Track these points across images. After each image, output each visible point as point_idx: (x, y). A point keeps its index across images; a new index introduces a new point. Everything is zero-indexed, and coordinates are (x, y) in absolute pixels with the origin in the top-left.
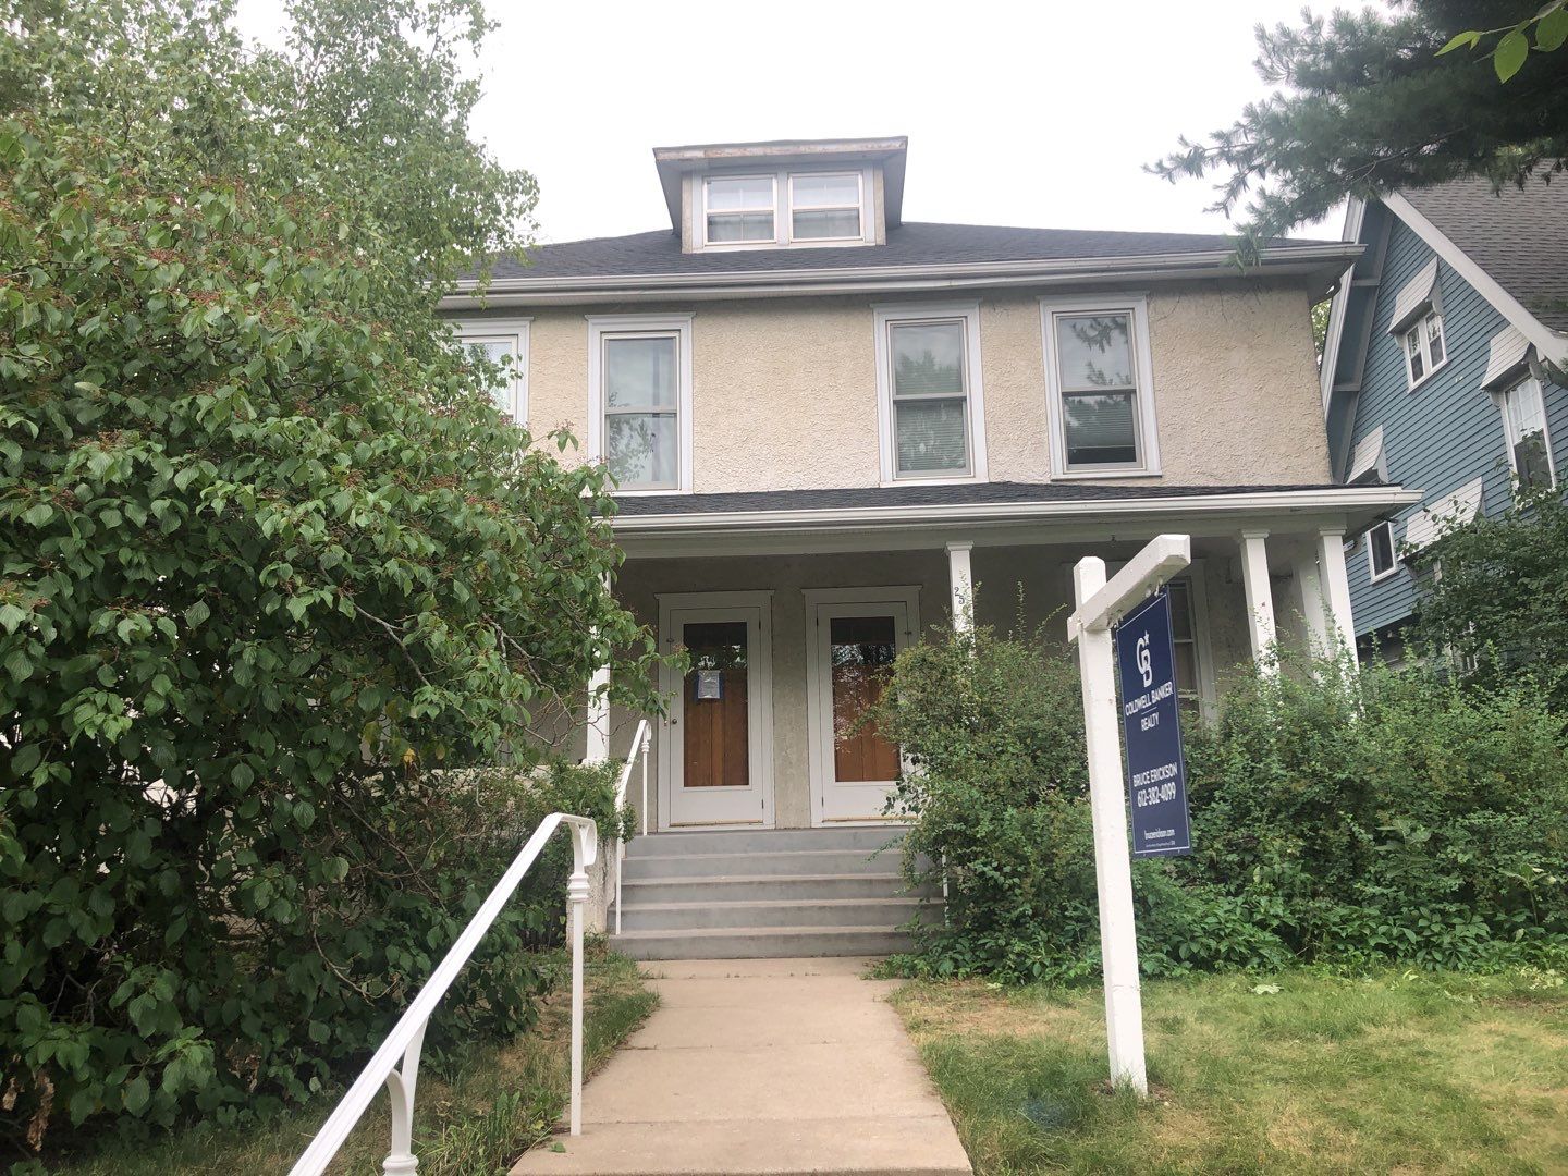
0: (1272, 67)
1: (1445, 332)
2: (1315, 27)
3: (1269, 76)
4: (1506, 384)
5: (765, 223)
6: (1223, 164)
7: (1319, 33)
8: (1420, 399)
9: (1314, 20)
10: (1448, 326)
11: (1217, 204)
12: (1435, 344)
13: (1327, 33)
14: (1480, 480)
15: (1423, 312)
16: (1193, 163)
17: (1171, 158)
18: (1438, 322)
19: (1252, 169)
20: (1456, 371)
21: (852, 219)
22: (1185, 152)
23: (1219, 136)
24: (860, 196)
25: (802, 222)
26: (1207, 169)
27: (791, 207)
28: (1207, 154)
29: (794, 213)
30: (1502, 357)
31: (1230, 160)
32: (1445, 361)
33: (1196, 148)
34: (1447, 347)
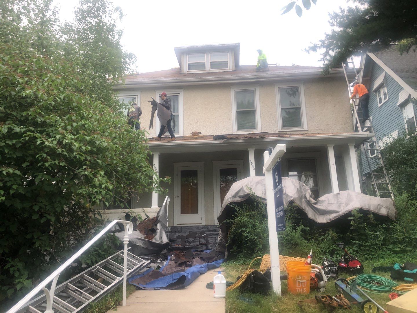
0: (332, 22)
1: (387, 91)
2: (343, 11)
3: (332, 25)
4: (404, 105)
5: (203, 65)
6: (322, 48)
7: (344, 13)
8: (381, 109)
9: (342, 9)
10: (388, 89)
11: (321, 59)
12: (385, 94)
13: (346, 13)
14: (397, 130)
15: (381, 86)
16: (314, 48)
17: (309, 47)
18: (385, 89)
19: (330, 49)
20: (391, 101)
21: (225, 64)
22: (312, 45)
23: (321, 41)
24: (228, 58)
25: (213, 65)
26: (318, 50)
27: (210, 61)
28: (318, 46)
29: (211, 62)
30: (402, 98)
31: (324, 47)
32: (387, 99)
33: (315, 44)
34: (388, 95)
